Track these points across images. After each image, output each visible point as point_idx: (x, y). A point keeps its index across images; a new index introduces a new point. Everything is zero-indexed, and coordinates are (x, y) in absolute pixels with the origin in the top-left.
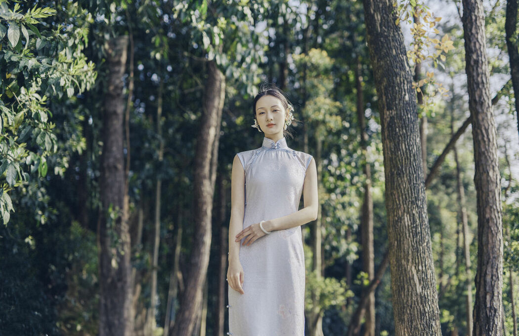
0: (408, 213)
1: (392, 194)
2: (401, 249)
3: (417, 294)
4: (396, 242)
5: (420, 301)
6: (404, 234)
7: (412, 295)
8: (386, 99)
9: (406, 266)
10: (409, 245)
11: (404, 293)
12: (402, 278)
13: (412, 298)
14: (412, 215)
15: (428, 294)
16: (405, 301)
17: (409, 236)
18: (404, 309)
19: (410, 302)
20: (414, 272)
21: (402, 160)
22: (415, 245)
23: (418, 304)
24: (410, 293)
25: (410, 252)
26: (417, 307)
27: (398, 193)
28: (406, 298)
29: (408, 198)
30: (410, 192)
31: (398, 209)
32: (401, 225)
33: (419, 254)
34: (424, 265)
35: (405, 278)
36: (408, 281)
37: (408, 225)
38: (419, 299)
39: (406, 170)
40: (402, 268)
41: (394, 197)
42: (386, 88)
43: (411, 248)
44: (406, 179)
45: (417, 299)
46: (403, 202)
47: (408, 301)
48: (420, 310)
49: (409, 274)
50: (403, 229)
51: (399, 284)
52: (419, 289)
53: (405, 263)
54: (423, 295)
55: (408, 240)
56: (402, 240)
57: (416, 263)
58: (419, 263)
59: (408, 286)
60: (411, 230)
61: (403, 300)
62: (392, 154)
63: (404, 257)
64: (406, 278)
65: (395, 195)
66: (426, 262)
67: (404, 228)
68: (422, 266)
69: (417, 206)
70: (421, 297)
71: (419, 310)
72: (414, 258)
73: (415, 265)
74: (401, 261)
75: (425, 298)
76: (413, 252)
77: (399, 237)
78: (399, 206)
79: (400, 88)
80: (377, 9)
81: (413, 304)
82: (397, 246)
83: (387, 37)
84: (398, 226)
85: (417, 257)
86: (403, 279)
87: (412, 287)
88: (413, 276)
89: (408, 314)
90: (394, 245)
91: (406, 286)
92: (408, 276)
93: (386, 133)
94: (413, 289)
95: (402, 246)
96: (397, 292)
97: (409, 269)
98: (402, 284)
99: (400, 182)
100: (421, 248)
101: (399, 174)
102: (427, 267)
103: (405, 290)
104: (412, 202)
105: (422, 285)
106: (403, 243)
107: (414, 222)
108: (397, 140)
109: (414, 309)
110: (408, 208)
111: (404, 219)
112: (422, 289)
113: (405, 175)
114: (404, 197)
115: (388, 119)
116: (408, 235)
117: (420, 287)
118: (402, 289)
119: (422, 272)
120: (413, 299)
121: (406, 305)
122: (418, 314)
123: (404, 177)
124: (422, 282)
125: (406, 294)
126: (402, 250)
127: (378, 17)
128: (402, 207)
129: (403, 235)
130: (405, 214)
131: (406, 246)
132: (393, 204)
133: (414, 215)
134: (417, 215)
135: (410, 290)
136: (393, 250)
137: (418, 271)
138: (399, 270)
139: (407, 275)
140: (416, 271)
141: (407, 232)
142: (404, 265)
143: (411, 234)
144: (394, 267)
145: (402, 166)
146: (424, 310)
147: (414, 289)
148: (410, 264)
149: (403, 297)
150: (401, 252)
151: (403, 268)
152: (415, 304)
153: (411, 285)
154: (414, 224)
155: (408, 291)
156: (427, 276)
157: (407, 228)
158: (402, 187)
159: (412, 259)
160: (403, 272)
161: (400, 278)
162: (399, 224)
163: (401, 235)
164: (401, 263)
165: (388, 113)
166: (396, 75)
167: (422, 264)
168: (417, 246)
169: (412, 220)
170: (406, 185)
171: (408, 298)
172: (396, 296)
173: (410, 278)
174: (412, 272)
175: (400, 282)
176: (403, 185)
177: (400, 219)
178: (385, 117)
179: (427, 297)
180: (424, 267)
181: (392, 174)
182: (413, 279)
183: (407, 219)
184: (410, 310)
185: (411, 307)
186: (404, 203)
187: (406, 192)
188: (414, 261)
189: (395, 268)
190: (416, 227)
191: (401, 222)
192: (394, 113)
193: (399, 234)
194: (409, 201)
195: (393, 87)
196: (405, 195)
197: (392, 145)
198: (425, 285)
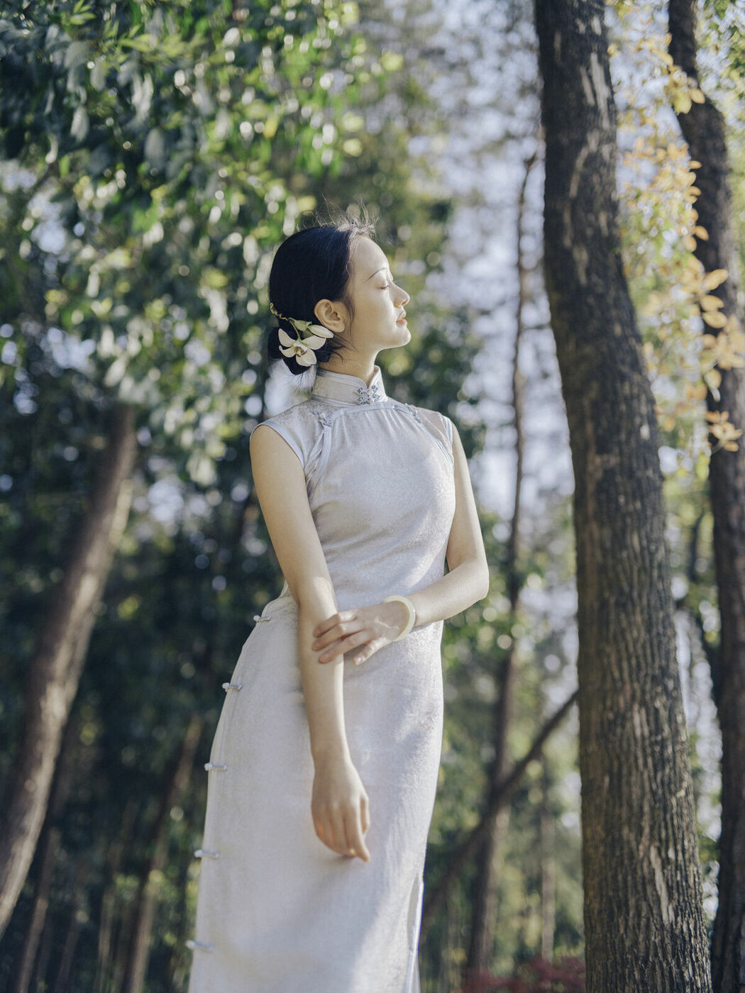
0: (643, 704)
1: (600, 653)
2: (620, 798)
3: (662, 926)
4: (607, 780)
5: (669, 948)
6: (632, 759)
7: (648, 926)
8: (596, 429)
9: (634, 844)
10: (642, 787)
11: (627, 921)
12: (620, 878)
13: (647, 938)
14: (652, 711)
15: (689, 929)
16: (628, 943)
17: (645, 764)
18: (624, 966)
19: (642, 946)
20: (656, 864)
21: (632, 572)
22: (660, 792)
23: (665, 956)
24: (643, 921)
25: (646, 809)
26: (661, 963)
27: (618, 651)
28: (630, 935)
29: (643, 665)
30: (648, 652)
31: (617, 691)
32: (622, 735)
33: (668, 816)
34: (679, 847)
35: (629, 878)
36: (640, 888)
37: (642, 735)
38: (667, 941)
39: (640, 596)
40: (622, 849)
41: (605, 661)
42: (595, 405)
43: (648, 796)
44: (639, 618)
45: (662, 941)
46: (630, 675)
47: (636, 943)
48: (671, 973)
49: (642, 870)
50: (629, 745)
51: (611, 894)
52: (668, 914)
53: (632, 837)
54: (677, 932)
55: (642, 774)
56: (625, 771)
57: (660, 840)
58: (667, 841)
59: (637, 901)
60: (649, 751)
61: (623, 941)
62: (604, 556)
63: (629, 820)
64: (634, 878)
65: (609, 656)
66: (686, 843)
67: (632, 742)
68: (676, 852)
69: (665, 688)
70: (673, 936)
71: (666, 973)
72: (657, 826)
73: (657, 844)
74: (620, 830)
75: (684, 938)
76: (652, 809)
77: (616, 764)
78: (619, 684)
79: (629, 406)
80: (579, 238)
81: (652, 952)
82: (610, 790)
83: (600, 297)
84: (614, 734)
85: (663, 824)
86: (625, 881)
87: (649, 905)
88: (653, 873)
89: (635, 982)
90: (600, 788)
91: (632, 902)
92: (639, 872)
93: (591, 506)
94: (651, 910)
95: (625, 789)
96: (605, 916)
97: (641, 854)
98: (621, 894)
99: (624, 624)
100: (674, 801)
101: (621, 606)
102: (687, 856)
103: (628, 913)
104: (654, 678)
105: (675, 903)
106: (629, 783)
107: (658, 729)
108: (619, 524)
109: (654, 969)
110: (643, 692)
111: (632, 718)
112: (676, 916)
113: (638, 610)
114: (634, 662)
115: (599, 475)
116: (641, 761)
117: (670, 907)
118: (619, 908)
119: (676, 868)
120: (653, 938)
121: (629, 956)
122: (663, 984)
123: (634, 613)
124: (676, 895)
125: (630, 923)
126: (624, 802)
127: (581, 256)
128: (628, 687)
129: (627, 759)
130: (636, 707)
131: (636, 791)
132: (604, 677)
133: (657, 711)
134: (664, 714)
135: (643, 914)
136: (598, 801)
137: (665, 862)
138: (613, 854)
139: (635, 870)
140: (659, 861)
141: (640, 754)
142: (629, 842)
143: (650, 760)
144: (596, 848)
145: (631, 587)
146: (682, 973)
147: (654, 912)
148: (645, 840)
149: (622, 931)
150: (621, 806)
151: (626, 851)
152: (656, 955)
153: (646, 899)
154: (656, 735)
155: (638, 915)
156: (687, 881)
157: (640, 745)
158: (629, 637)
159: (652, 828)
160: (626, 862)
161: (615, 877)
162: (619, 731)
163: (623, 759)
164: (621, 836)
165: (598, 460)
166: (623, 378)
167: (675, 845)
168: (664, 794)
169: (653, 725)
170: (638, 633)
171: (637, 936)
172: (598, 929)
173: (643, 878)
174: (650, 863)
175: (616, 890)
176: (631, 632)
177: (623, 718)
178: (590, 468)
179: (687, 939)
180: (680, 854)
181: (604, 604)
182: (653, 881)
183: (638, 719)
184: (642, 971)
185: (646, 961)
186: (634, 676)
187: (640, 652)
188: (655, 832)
189: (602, 849)
190: (663, 744)
191: (623, 727)
192: (613, 460)
193: (618, 758)
194: (646, 675)
195: (615, 404)
196: (637, 657)
197: (607, 533)
198: (682, 904)
